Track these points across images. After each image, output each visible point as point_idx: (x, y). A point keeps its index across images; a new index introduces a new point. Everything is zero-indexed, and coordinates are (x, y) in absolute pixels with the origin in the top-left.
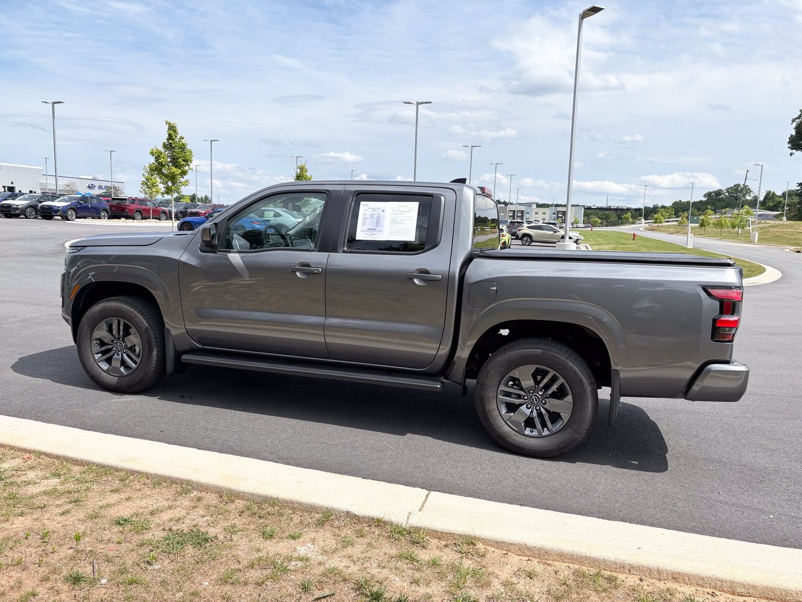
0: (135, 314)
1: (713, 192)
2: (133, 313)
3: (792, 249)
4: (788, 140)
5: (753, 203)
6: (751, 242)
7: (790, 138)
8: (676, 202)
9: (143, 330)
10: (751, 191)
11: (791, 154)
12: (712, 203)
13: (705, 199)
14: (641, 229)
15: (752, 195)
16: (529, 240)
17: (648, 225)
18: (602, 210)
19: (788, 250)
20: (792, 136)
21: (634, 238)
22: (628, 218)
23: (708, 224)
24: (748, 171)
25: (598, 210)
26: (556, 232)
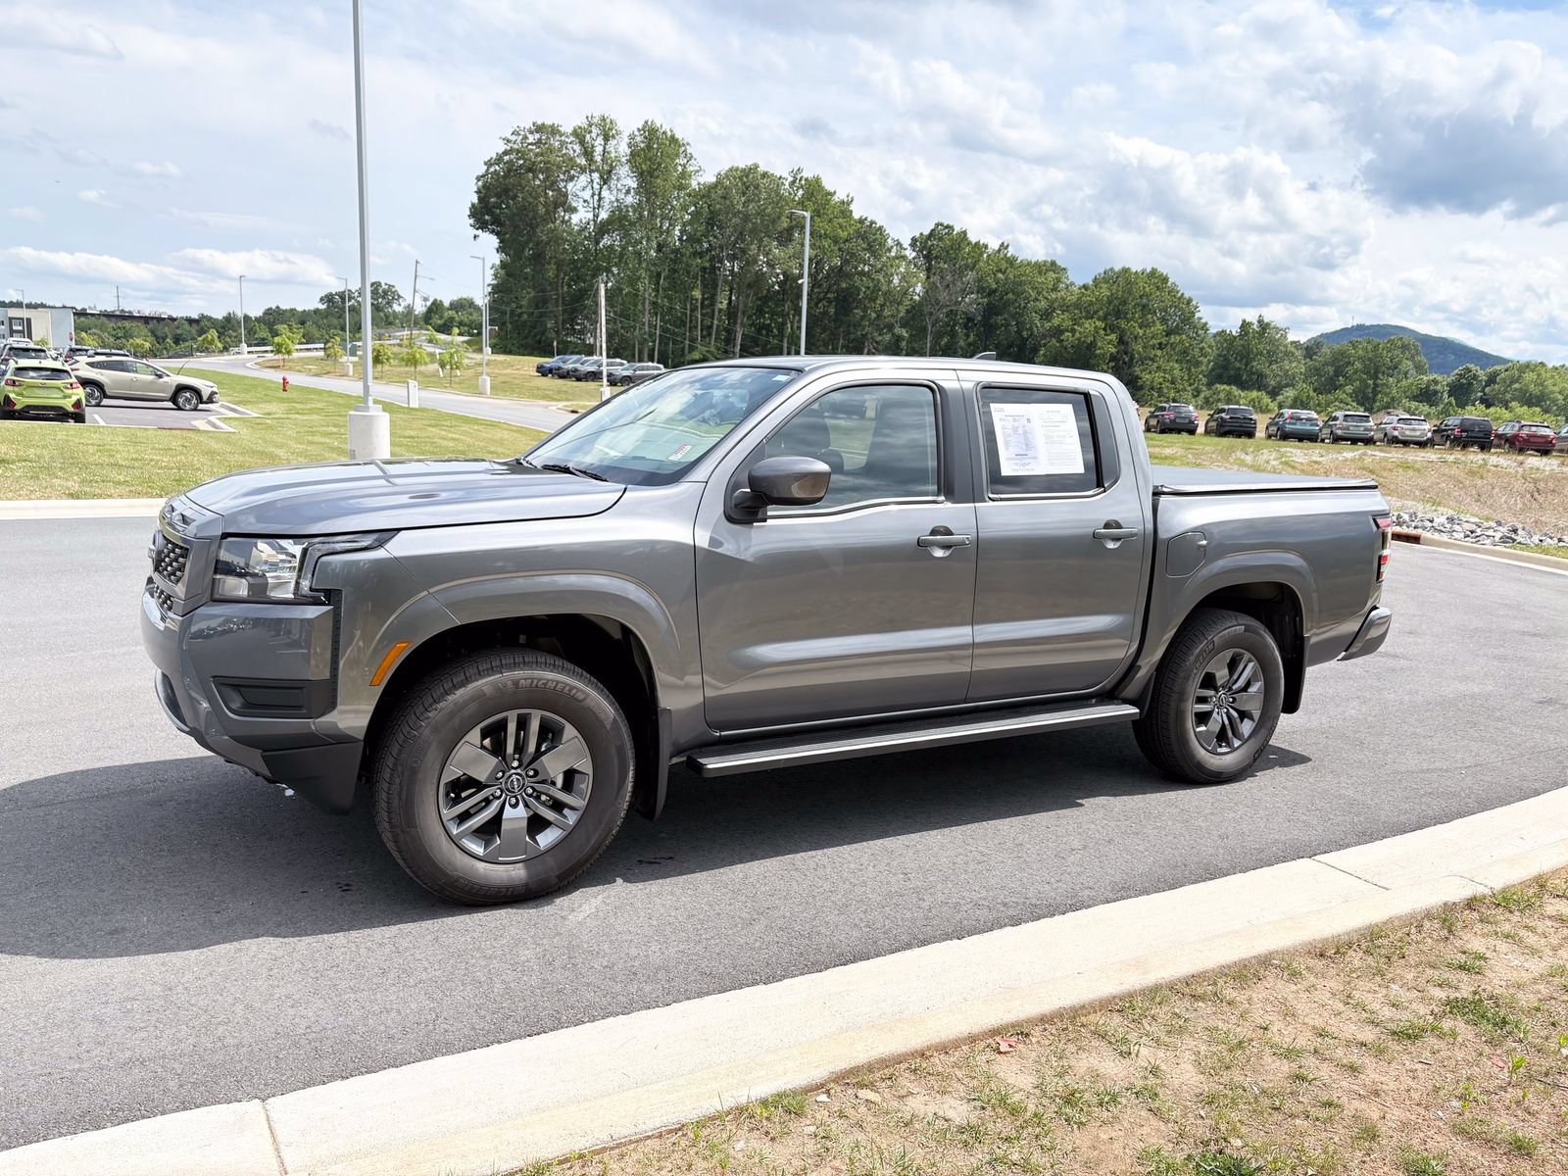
0: (584, 692)
1: (336, 294)
2: (578, 690)
3: (559, 406)
4: (469, 213)
5: (408, 319)
6: (481, 394)
7: (470, 209)
8: (270, 309)
9: (608, 727)
10: (399, 296)
11: (475, 237)
12: (338, 315)
13: (324, 307)
14: (248, 365)
15: (403, 304)
16: (97, 394)
17: (255, 356)
18: (113, 319)
19: (554, 408)
20: (473, 205)
21: (284, 387)
22: (213, 340)
23: (387, 359)
24: (417, 262)
25: (104, 319)
26: (160, 377)
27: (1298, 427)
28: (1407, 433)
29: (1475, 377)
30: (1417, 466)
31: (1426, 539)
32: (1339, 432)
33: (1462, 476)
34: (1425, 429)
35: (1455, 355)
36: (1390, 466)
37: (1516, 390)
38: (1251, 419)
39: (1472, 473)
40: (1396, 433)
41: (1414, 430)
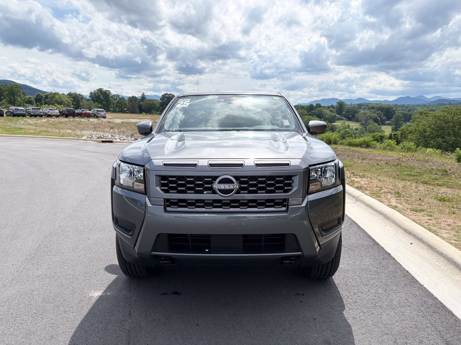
27: (18, 112)
28: (53, 113)
29: (42, 96)
30: (64, 123)
31: (115, 141)
32: (32, 113)
33: (76, 125)
34: (57, 112)
35: (29, 89)
36: (57, 123)
37: (54, 100)
38: (2, 110)
39: (78, 124)
40: (49, 113)
41: (54, 112)
